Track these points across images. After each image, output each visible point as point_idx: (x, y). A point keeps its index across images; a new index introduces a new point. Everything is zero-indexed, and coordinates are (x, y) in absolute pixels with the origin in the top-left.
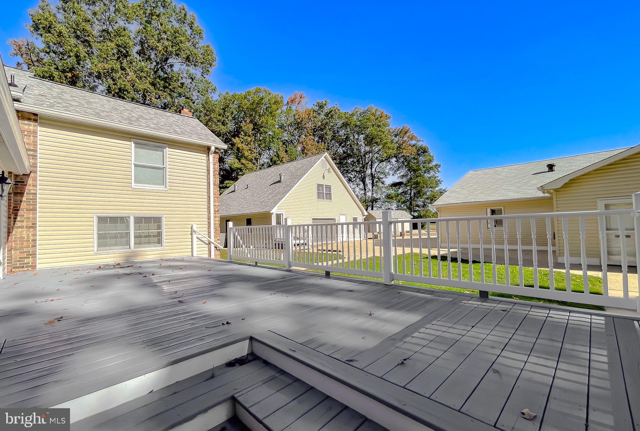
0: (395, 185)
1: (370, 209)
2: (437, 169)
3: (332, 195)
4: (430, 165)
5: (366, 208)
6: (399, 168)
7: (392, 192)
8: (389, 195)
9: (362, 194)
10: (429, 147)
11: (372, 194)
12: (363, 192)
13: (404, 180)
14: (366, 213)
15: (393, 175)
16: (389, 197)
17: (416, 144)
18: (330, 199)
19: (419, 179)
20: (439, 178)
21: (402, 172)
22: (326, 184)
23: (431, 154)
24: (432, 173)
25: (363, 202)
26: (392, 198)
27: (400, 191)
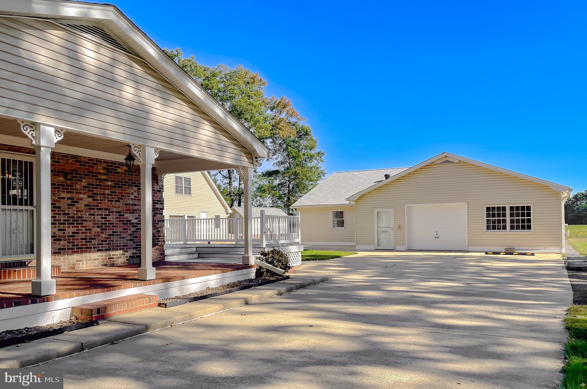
0: (270, 174)
1: (236, 203)
2: (320, 158)
3: (192, 189)
4: (313, 152)
5: (230, 202)
6: (276, 151)
7: (265, 182)
8: (262, 187)
9: (225, 183)
10: (311, 129)
11: (240, 184)
12: (227, 181)
13: (281, 169)
14: (230, 211)
15: (267, 160)
16: (261, 190)
17: (296, 123)
18: (190, 193)
19: (298, 169)
20: (322, 169)
21: (280, 157)
22: (185, 177)
23: (314, 138)
24: (314, 163)
25: (227, 195)
26: (264, 191)
27: (277, 182)
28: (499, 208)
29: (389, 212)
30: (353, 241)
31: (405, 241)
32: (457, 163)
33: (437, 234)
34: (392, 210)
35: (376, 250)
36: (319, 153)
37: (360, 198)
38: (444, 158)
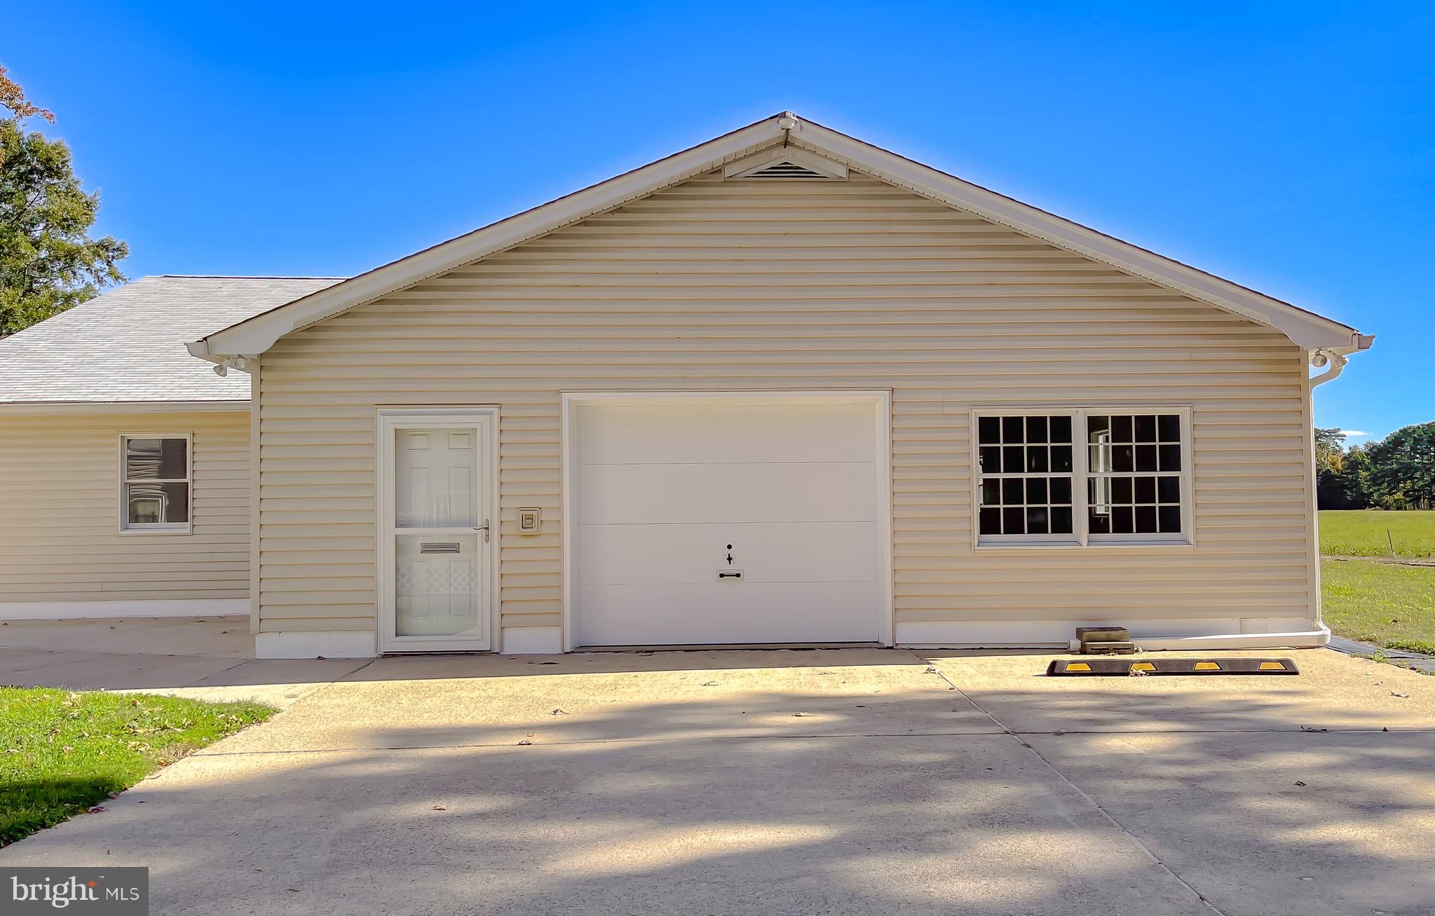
28: (1037, 424)
29: (469, 433)
30: (241, 592)
31: (560, 600)
32: (839, 182)
33: (730, 559)
34: (485, 424)
35: (387, 655)
36: (103, 246)
37: (287, 346)
38: (775, 153)
